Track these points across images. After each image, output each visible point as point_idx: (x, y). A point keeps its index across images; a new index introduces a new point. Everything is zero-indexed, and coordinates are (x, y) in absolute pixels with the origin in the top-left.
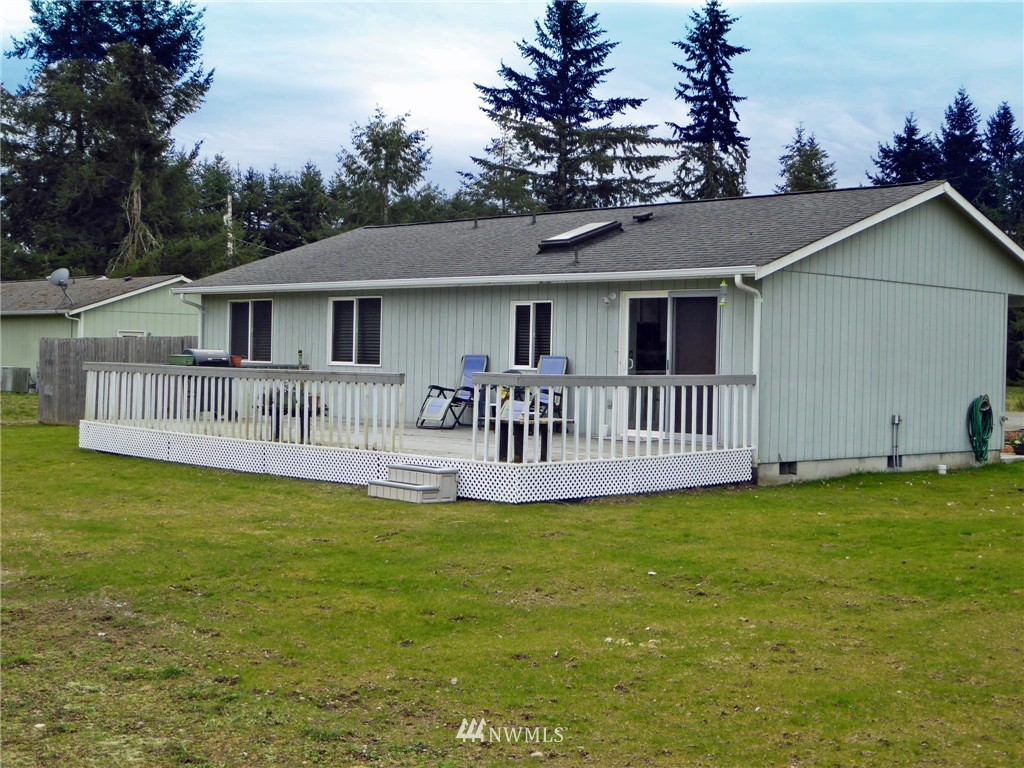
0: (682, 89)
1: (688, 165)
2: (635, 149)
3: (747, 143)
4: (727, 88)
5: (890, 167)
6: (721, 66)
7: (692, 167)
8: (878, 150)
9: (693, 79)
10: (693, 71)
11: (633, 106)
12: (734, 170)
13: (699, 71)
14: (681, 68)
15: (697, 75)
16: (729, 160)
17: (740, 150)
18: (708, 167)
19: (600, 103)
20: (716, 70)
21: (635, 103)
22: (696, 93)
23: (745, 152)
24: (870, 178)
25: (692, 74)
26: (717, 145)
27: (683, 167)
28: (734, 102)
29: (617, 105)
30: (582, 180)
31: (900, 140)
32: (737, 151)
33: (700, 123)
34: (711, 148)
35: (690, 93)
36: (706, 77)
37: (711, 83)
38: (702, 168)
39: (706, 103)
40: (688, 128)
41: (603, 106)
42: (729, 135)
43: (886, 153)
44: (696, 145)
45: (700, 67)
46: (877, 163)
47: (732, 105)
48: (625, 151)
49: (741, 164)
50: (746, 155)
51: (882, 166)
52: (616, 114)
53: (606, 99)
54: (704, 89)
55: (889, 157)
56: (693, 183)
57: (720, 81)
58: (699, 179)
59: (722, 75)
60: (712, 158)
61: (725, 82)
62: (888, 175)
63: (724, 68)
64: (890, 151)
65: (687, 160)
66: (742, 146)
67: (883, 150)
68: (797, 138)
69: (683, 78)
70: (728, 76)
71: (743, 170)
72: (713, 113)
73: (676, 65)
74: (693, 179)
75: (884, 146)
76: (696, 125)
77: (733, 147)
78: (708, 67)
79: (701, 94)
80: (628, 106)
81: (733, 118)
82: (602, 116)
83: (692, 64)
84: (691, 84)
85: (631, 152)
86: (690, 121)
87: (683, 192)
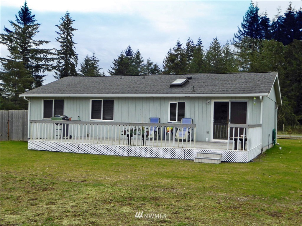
0: (58, 39)
1: (60, 61)
2: (47, 56)
3: (77, 56)
4: (72, 40)
5: (117, 65)
6: (70, 33)
7: (61, 62)
8: (114, 60)
9: (61, 37)
10: (61, 34)
11: (46, 43)
12: (73, 63)
13: (63, 34)
14: (58, 33)
15: (63, 36)
16: (72, 60)
17: (76, 58)
18: (66, 62)
19: (36, 41)
20: (68, 35)
21: (47, 42)
22: (62, 41)
23: (77, 58)
24: (112, 68)
25: (61, 35)
26: (68, 56)
27: (59, 62)
28: (74, 44)
29: (41, 42)
30: (31, 64)
31: (120, 58)
32: (75, 58)
33: (63, 49)
34: (67, 57)
35: (60, 40)
36: (65, 36)
37: (67, 38)
38: (64, 62)
39: (65, 44)
40: (60, 50)
41: (37, 42)
42: (72, 53)
43: (116, 61)
44: (62, 55)
45: (64, 33)
46: (114, 63)
47: (73, 45)
48: (43, 56)
49: (76, 62)
50: (77, 59)
51: (115, 64)
52: (41, 45)
53: (38, 40)
54: (65, 40)
55: (117, 62)
56: (62, 66)
57: (70, 38)
58: (63, 65)
59: (70, 36)
60: (67, 60)
61: (71, 38)
62: (116, 67)
63: (71, 34)
64: (117, 61)
65: (60, 60)
66: (76, 57)
67: (115, 60)
68: (93, 56)
69: (58, 36)
70: (72, 36)
71: (77, 63)
72: (67, 47)
73: (56, 32)
74: (62, 65)
75: (115, 59)
76: (63, 50)
77: (73, 56)
78: (66, 33)
79: (64, 41)
80: (45, 43)
81: (73, 48)
82: (37, 45)
83: (61, 32)
84: (61, 38)
85: (45, 57)
86: (61, 48)
87: (59, 69)
